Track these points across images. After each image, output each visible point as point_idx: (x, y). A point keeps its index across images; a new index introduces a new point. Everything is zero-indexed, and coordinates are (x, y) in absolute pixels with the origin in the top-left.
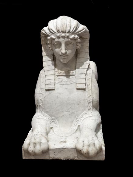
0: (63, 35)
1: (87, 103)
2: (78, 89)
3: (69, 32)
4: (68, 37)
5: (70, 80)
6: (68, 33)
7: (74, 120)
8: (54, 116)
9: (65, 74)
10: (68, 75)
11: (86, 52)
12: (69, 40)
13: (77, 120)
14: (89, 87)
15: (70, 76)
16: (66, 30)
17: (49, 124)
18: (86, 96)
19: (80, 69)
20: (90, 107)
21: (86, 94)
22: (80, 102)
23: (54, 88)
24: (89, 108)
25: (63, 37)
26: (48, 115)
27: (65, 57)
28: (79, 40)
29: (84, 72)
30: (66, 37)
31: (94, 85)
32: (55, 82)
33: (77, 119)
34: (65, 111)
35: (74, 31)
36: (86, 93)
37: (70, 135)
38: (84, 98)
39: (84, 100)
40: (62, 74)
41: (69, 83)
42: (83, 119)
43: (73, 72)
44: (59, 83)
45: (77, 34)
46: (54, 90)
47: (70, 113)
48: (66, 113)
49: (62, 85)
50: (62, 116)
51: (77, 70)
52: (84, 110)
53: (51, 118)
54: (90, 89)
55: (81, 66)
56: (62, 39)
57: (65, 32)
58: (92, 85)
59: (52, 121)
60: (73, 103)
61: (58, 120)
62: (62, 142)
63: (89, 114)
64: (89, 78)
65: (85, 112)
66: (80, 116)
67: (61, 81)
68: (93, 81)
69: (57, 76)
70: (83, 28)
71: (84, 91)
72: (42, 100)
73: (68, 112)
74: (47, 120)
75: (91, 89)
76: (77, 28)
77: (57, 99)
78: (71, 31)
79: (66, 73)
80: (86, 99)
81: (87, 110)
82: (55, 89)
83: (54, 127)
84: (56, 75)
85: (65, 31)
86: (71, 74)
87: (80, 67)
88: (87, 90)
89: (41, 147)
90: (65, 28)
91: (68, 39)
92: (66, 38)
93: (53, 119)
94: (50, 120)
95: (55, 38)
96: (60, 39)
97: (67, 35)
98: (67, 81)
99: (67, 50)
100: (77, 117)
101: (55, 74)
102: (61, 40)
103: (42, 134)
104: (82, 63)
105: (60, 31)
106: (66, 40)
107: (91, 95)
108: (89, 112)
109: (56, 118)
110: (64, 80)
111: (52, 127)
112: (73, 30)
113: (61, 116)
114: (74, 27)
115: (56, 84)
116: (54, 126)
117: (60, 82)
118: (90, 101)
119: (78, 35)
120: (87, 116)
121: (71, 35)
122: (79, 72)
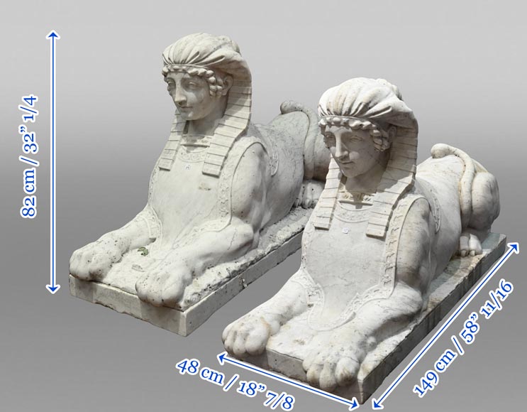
0: (337, 119)
1: (382, 269)
2: (369, 236)
3: (347, 114)
4: (346, 124)
5: (360, 213)
6: (345, 115)
7: (351, 299)
8: (320, 283)
9: (352, 201)
10: (358, 203)
11: (408, 158)
12: (350, 130)
13: (358, 300)
14: (395, 233)
15: (364, 206)
16: (341, 110)
17: (307, 296)
18: (384, 253)
19: (384, 193)
20: (388, 277)
21: (384, 250)
22: (368, 264)
23: (327, 227)
24: (386, 280)
25: (338, 124)
26: (311, 278)
27: (347, 166)
28: (375, 131)
29: (389, 201)
30: (342, 123)
31: (410, 231)
32: (332, 215)
33: (357, 298)
34: (339, 277)
35: (361, 111)
36: (385, 245)
37: (329, 328)
38: (378, 256)
39: (377, 261)
40: (348, 200)
41: (356, 221)
42: (367, 299)
43: (369, 197)
44: (339, 218)
45: (367, 118)
46: (327, 229)
47: (346, 283)
48: (339, 281)
49: (342, 223)
50: (332, 286)
51: (377, 195)
52: (376, 282)
53: (315, 286)
54: (395, 239)
55: (389, 187)
56: (335, 127)
57: (340, 114)
58: (404, 231)
59: (317, 291)
60: (354, 264)
61: (325, 293)
62: (297, 341)
63: (384, 292)
64: (401, 214)
65: (375, 287)
66: (364, 294)
67: (344, 214)
68: (409, 223)
69: (341, 202)
70: (387, 106)
71: (382, 242)
72: (307, 246)
73: (343, 281)
74: (306, 287)
75: (397, 239)
76: (371, 105)
77: (329, 249)
78: (352, 112)
79: (354, 197)
80: (382, 259)
81: (380, 283)
82: (330, 229)
83: (315, 305)
84: (339, 200)
85: (339, 111)
86: (363, 202)
87: (386, 190)
88: (388, 240)
89: (244, 343)
90: (340, 106)
91: (348, 129)
92: (342, 127)
93: (318, 288)
94: (312, 289)
95: (324, 124)
96: (332, 127)
97: (345, 119)
98: (353, 215)
99: (349, 152)
100: (357, 294)
101: (336, 198)
102: (334, 129)
103: (264, 316)
104: (393, 180)
105: (332, 110)
106: (343, 130)
107: (395, 252)
108: (385, 288)
109: (323, 288)
110: (349, 213)
111: (311, 303)
112: (357, 110)
113: (330, 285)
114: (361, 104)
115: (334, 219)
116: (315, 303)
117: (341, 216)
118: (391, 265)
119: (372, 121)
120: (378, 295)
121: (354, 120)
122: (379, 200)
